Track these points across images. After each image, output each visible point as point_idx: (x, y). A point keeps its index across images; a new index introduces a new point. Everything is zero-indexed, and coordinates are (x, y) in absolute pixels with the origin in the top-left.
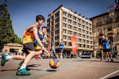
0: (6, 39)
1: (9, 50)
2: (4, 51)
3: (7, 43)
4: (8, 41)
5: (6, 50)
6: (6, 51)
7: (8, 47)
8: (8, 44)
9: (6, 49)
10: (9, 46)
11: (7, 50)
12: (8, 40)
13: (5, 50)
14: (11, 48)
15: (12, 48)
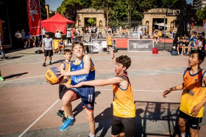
0: (145, 2)
1: (152, 21)
2: (145, 23)
3: (147, 9)
4: (150, 5)
5: (147, 22)
6: (147, 24)
7: (150, 15)
8: (150, 11)
10: (152, 14)
11: (149, 21)
12: (150, 3)
13: (145, 21)
14: (154, 17)
15: (156, 17)
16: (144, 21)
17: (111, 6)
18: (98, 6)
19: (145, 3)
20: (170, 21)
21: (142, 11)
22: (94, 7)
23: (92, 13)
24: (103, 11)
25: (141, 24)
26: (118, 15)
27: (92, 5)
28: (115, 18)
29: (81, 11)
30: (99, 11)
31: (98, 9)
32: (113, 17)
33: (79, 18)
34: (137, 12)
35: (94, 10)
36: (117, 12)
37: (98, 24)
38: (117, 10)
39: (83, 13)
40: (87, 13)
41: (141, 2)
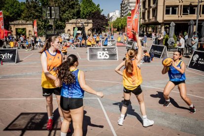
3: (68, 20)
5: (69, 30)
6: (69, 32)
8: (70, 21)
9: (69, 28)
10: (72, 23)
16: (66, 30)
17: (38, 17)
18: (27, 18)
19: (67, 15)
20: (88, 29)
21: (65, 22)
22: (23, 19)
23: (22, 24)
24: (31, 22)
25: (64, 32)
26: (45, 25)
27: (22, 17)
28: (42, 28)
29: (13, 23)
30: (28, 22)
31: (27, 21)
32: (40, 27)
33: (11, 28)
34: (60, 23)
35: (24, 22)
36: (43, 23)
37: (27, 33)
38: (43, 21)
39: (14, 25)
40: (19, 24)
41: (63, 14)
